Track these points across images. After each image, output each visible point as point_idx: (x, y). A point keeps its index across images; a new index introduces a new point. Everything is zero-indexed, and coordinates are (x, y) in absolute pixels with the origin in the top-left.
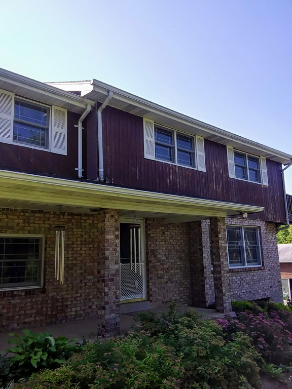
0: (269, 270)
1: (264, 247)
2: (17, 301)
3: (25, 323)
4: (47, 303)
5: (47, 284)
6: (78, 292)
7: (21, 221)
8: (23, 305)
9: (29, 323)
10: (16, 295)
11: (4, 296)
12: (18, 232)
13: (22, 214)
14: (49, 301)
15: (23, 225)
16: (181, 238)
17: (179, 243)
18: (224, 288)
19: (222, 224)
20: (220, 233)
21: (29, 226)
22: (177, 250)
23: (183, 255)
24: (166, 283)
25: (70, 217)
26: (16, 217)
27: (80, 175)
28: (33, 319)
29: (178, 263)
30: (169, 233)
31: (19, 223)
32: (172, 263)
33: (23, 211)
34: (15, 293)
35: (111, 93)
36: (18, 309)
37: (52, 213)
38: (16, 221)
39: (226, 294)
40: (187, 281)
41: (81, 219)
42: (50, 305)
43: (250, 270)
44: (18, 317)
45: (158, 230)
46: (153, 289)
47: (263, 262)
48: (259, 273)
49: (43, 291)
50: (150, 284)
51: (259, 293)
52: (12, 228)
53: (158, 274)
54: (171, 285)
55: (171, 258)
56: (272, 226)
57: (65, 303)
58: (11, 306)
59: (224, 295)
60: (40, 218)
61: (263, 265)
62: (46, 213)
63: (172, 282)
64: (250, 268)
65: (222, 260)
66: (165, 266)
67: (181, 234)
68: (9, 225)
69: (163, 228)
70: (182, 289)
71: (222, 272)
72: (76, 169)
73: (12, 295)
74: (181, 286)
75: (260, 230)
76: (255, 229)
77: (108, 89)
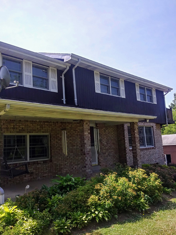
0: (158, 149)
1: (155, 137)
2: (39, 166)
3: (44, 177)
4: (53, 167)
5: (52, 157)
6: (66, 162)
7: (39, 127)
8: (42, 168)
9: (46, 176)
10: (39, 163)
11: (34, 164)
12: (38, 132)
13: (39, 123)
14: (54, 166)
15: (40, 129)
16: (113, 133)
17: (112, 136)
18: (138, 157)
19: (136, 125)
20: (135, 130)
21: (43, 129)
22: (111, 139)
23: (115, 142)
24: (107, 156)
25: (61, 124)
26: (37, 125)
27: (65, 103)
28: (47, 175)
29: (113, 146)
30: (107, 131)
31: (38, 128)
32: (109, 146)
33: (39, 122)
34: (39, 162)
35: (80, 60)
36: (40, 170)
37: (52, 122)
38: (37, 127)
39: (139, 160)
40: (117, 155)
41: (66, 125)
42: (54, 168)
43: (148, 149)
44: (40, 174)
45: (102, 129)
46: (101, 160)
47: (155, 145)
48: (153, 150)
49: (51, 161)
50: (100, 157)
51: (153, 161)
52: (35, 130)
53: (103, 152)
54: (110, 157)
55: (109, 144)
56: (159, 125)
57: (61, 167)
58: (37, 169)
59: (138, 161)
60: (47, 125)
61: (155, 146)
62: (50, 122)
63: (110, 156)
64: (148, 148)
65: (137, 143)
66: (106, 148)
67: (113, 131)
68: (34, 129)
69: (105, 128)
70: (115, 159)
71: (137, 149)
72: (63, 99)
73: (37, 163)
74: (114, 158)
75: (153, 128)
76: (150, 128)
77: (79, 58)
